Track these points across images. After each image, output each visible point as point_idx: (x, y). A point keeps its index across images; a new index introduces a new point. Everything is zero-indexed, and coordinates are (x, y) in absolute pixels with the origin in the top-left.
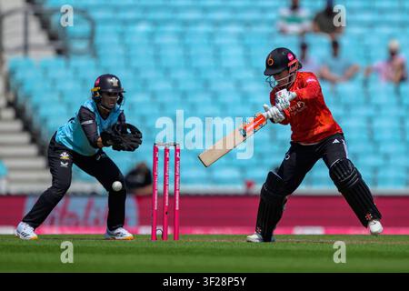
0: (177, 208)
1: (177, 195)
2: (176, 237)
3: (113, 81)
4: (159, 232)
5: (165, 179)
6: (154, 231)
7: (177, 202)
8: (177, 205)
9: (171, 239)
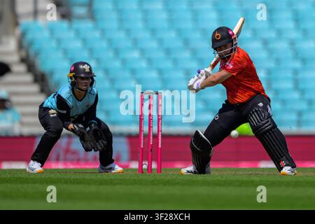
0: (160, 146)
1: (160, 135)
2: (159, 170)
3: (86, 67)
4: (145, 167)
5: (149, 121)
6: (141, 166)
7: (160, 141)
8: (160, 144)
9: (155, 172)
